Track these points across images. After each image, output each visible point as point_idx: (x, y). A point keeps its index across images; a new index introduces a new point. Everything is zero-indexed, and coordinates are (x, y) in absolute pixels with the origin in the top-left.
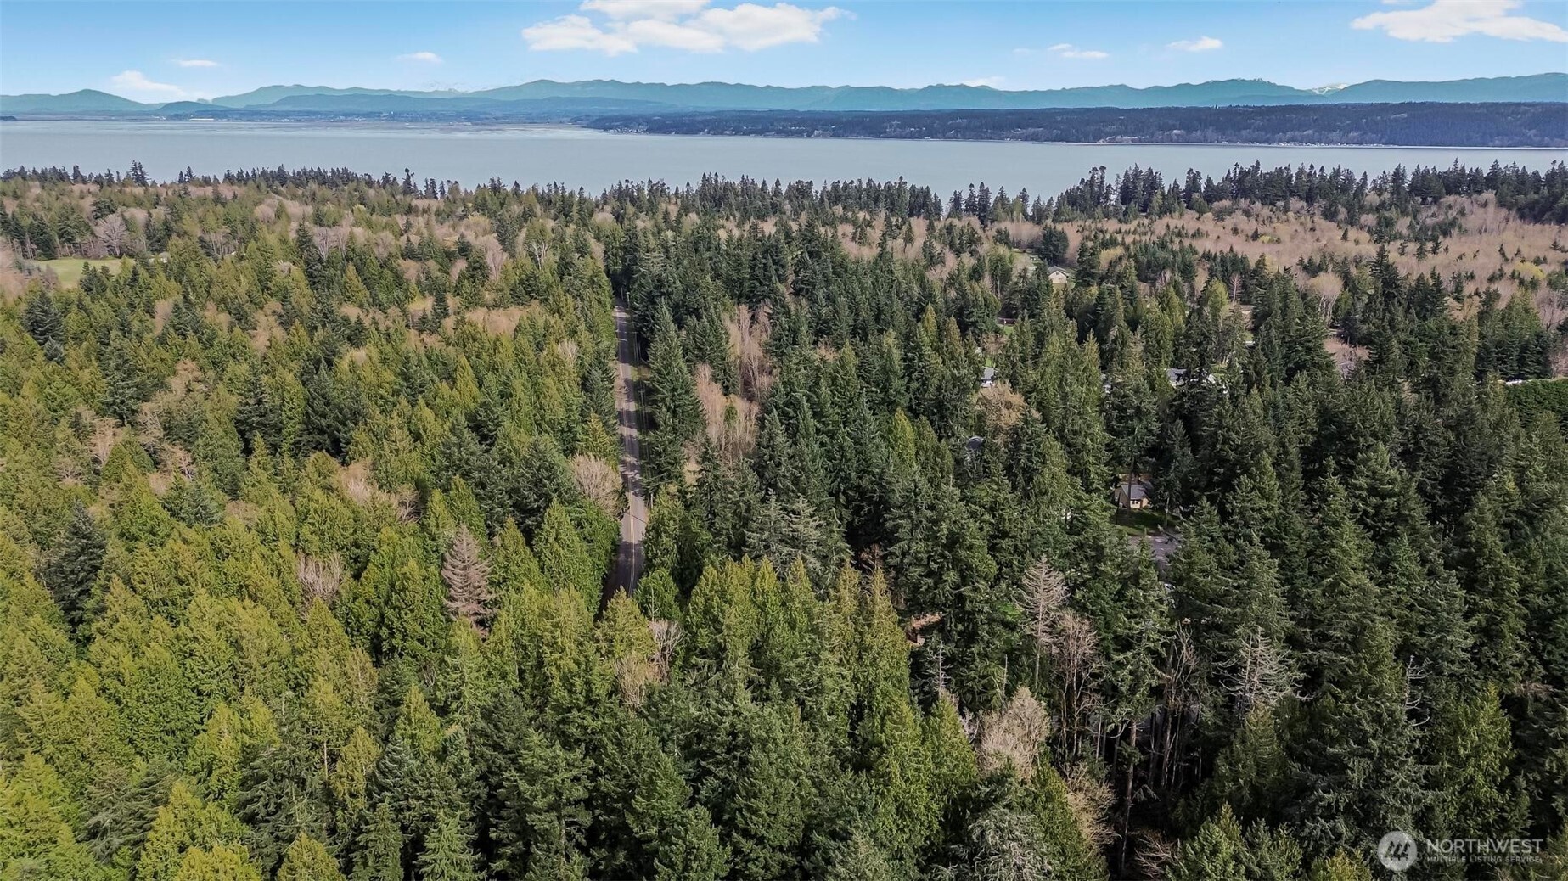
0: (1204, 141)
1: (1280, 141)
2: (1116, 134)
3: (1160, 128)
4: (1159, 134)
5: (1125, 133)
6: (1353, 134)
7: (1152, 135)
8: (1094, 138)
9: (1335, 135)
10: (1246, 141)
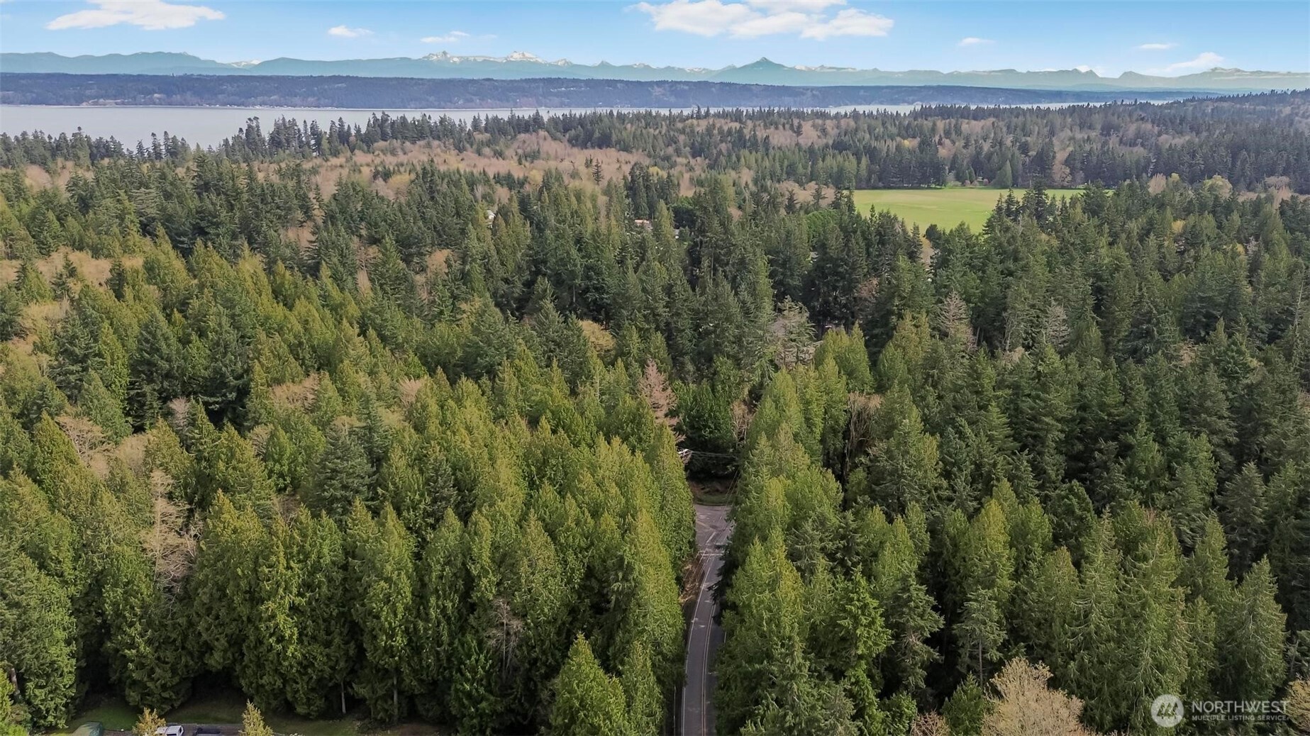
0: (184, 104)
1: (254, 105)
2: (98, 97)
3: (141, 92)
4: (141, 98)
5: (106, 97)
6: (311, 99)
7: (134, 98)
8: (78, 100)
9: (297, 100)
10: (224, 104)
